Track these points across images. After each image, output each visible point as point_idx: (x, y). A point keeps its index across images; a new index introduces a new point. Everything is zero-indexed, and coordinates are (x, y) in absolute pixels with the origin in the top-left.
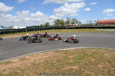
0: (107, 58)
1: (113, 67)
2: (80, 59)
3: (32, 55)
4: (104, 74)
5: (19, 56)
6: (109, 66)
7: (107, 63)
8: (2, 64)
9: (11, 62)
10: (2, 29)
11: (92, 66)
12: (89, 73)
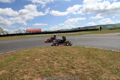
0: (42, 52)
1: (51, 57)
2: (9, 61)
4: (44, 65)
6: (46, 57)
7: (44, 56)
11: (28, 63)
12: (25, 70)
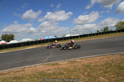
3: (86, 59)
5: (68, 59)
8: (49, 65)
9: (59, 64)
10: (55, 38)
